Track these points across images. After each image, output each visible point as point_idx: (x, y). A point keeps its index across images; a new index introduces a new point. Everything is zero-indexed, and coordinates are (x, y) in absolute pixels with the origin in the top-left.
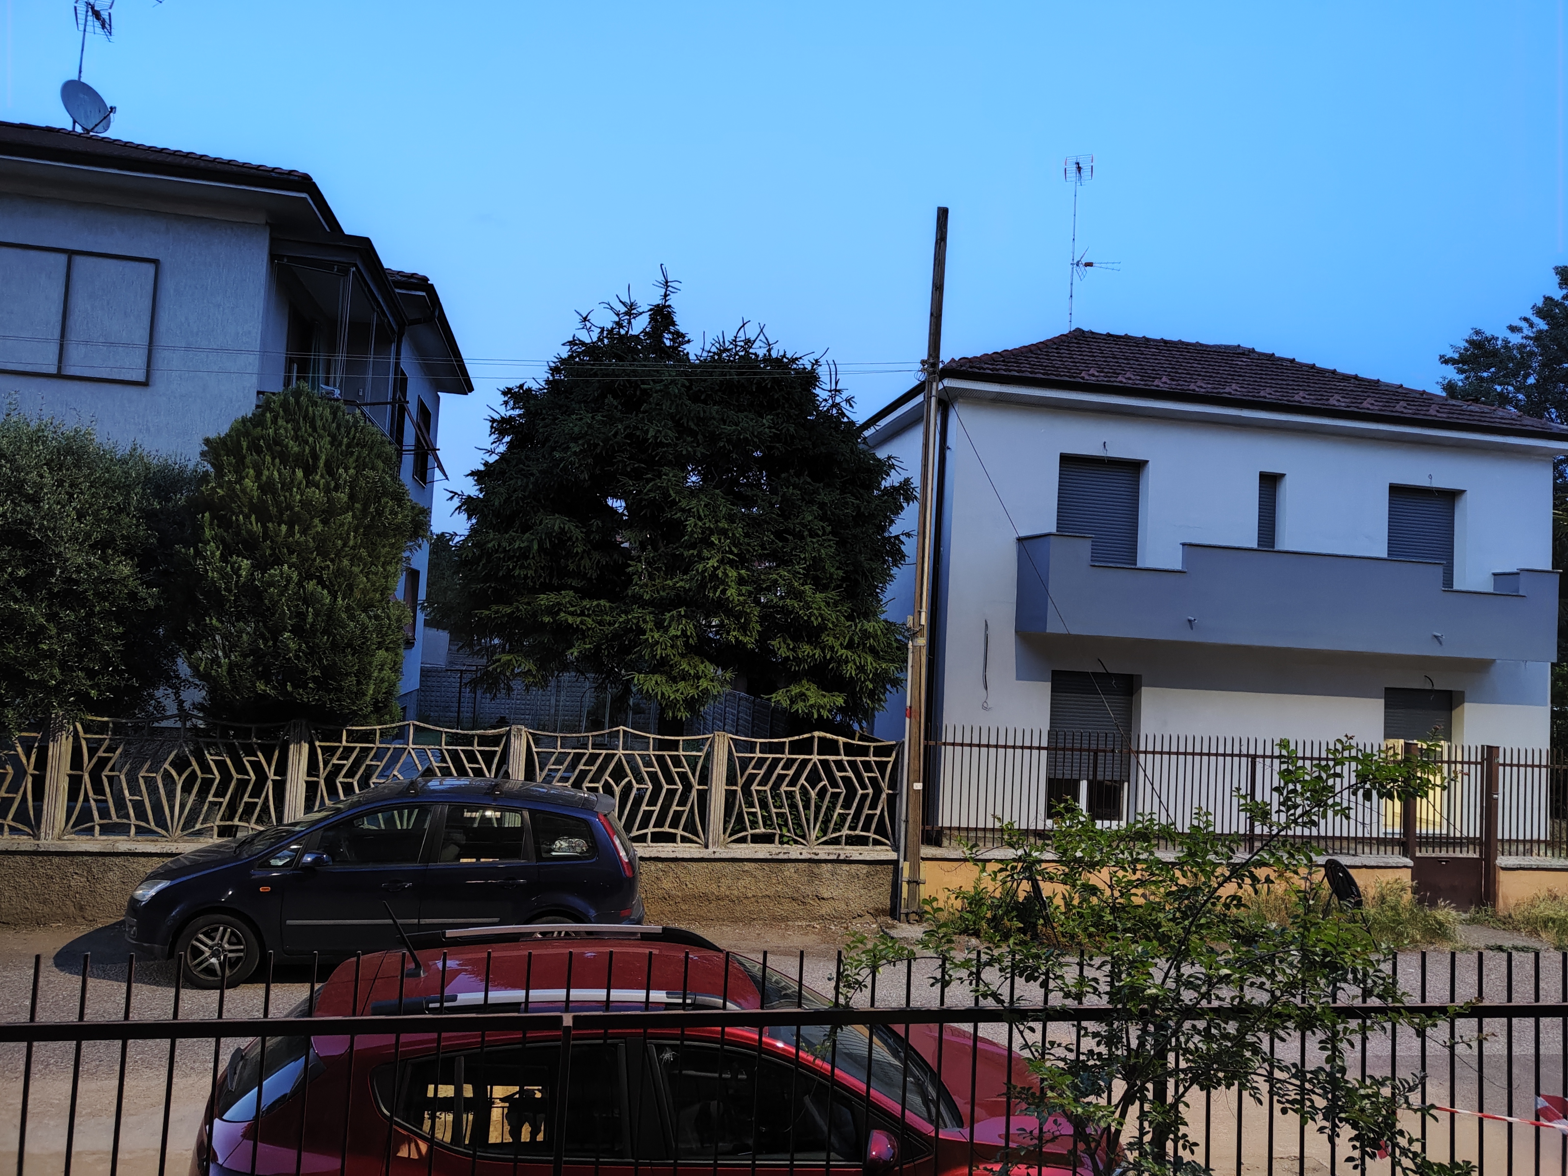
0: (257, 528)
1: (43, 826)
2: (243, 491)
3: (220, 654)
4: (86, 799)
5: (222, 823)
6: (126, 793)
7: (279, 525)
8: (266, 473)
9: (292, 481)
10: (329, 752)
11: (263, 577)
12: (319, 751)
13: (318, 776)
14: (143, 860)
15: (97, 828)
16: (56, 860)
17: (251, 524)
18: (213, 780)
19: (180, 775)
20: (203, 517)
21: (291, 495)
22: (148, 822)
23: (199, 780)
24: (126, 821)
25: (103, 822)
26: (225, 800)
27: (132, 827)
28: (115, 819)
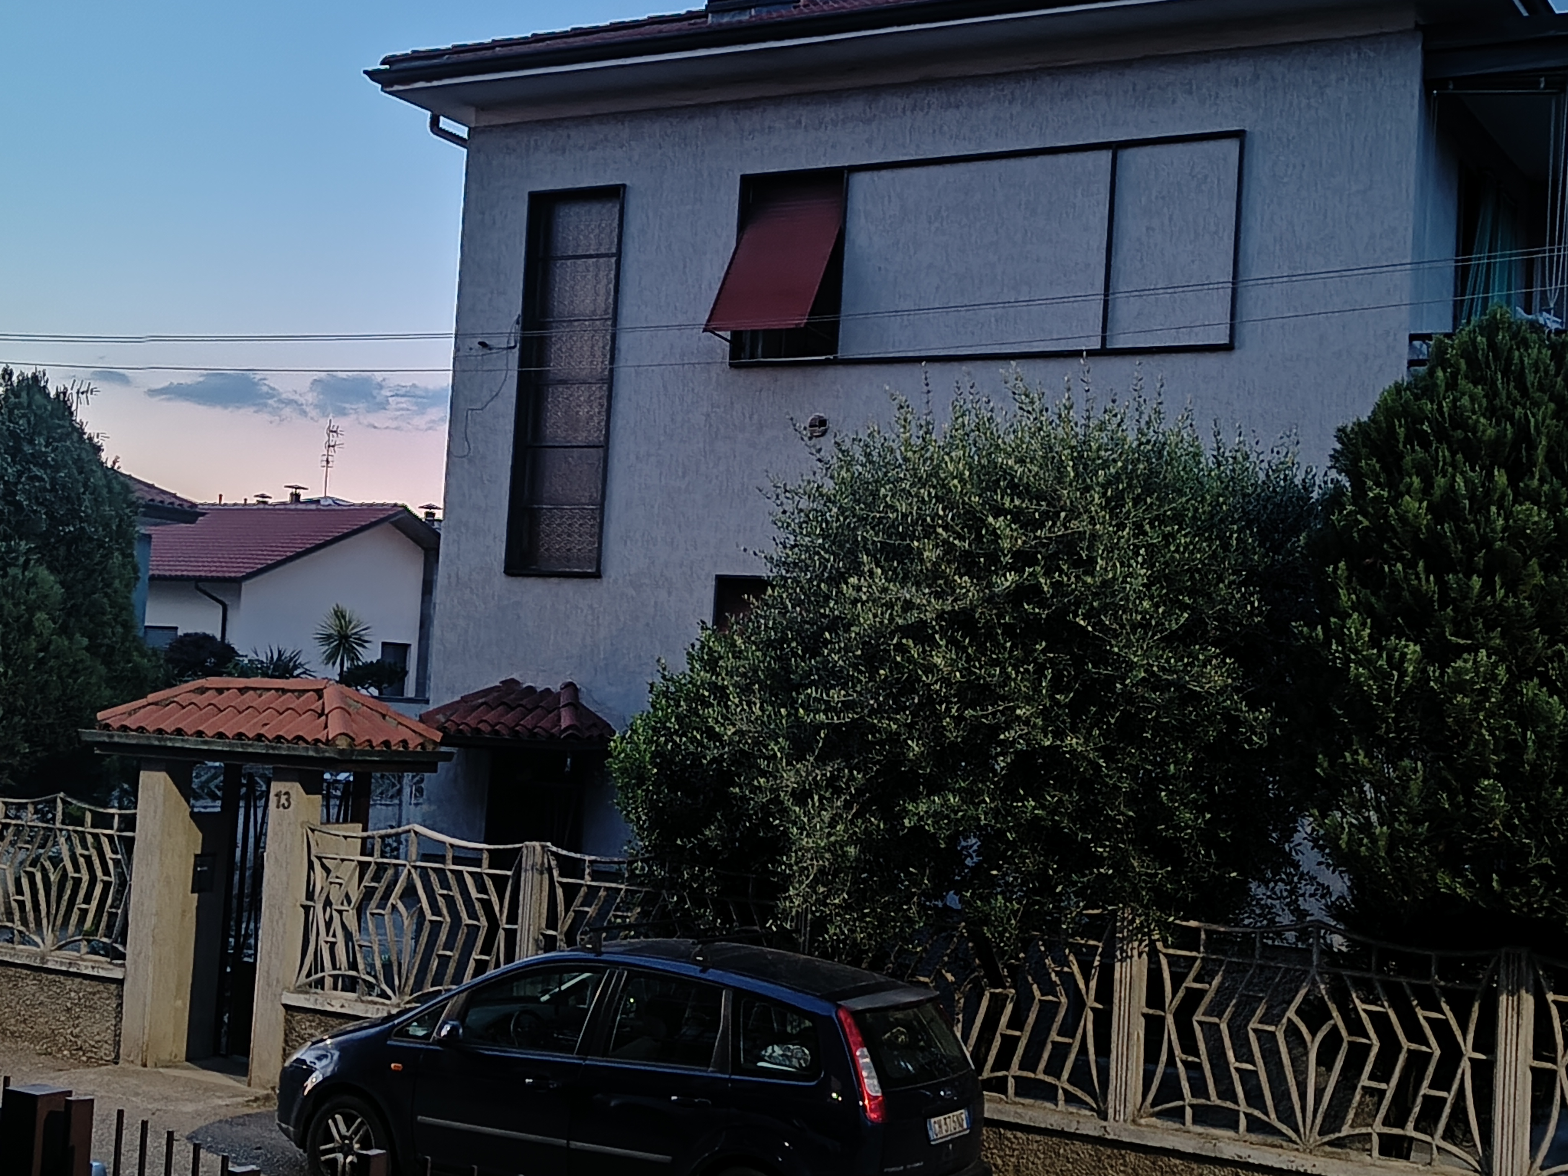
0: (1430, 585)
1: (1111, 1097)
2: (1402, 519)
3: (1374, 817)
4: (1171, 1061)
5: (1386, 1130)
6: (1230, 1055)
7: (1469, 578)
8: (1441, 481)
9: (1487, 492)
11: (1442, 675)
12: (1554, 1011)
13: (1554, 1061)
15: (1189, 1112)
16: (1131, 1157)
17: (1418, 578)
18: (1369, 1047)
19: (1314, 1034)
20: (1336, 569)
21: (1488, 519)
22: (1266, 1114)
23: (1345, 1045)
24: (1231, 1105)
25: (1195, 1101)
26: (1390, 1088)
27: (1242, 1116)
28: (1215, 1100)
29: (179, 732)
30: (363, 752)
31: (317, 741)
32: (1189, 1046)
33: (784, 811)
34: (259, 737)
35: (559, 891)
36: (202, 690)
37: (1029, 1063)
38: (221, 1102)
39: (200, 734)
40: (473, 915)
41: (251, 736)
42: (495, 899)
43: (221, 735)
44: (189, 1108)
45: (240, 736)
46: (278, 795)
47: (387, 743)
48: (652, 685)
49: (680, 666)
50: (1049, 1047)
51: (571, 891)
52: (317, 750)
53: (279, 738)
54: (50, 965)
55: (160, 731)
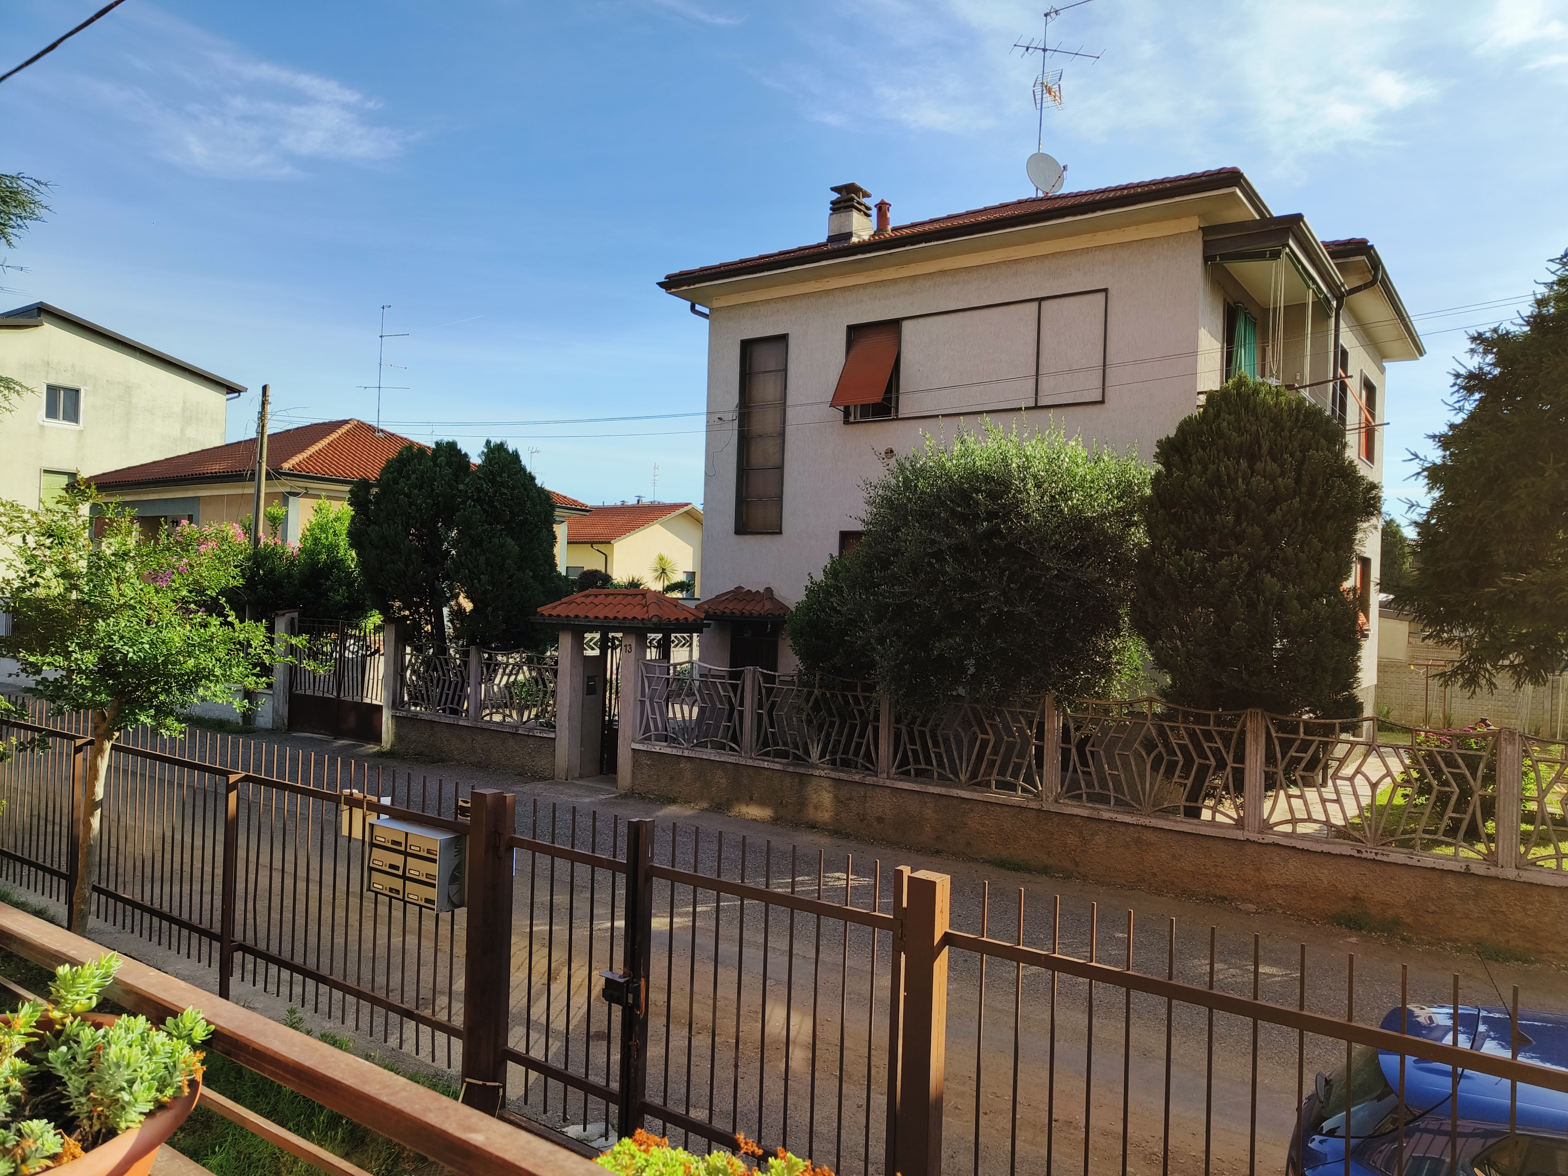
0: (1206, 521)
2: (1192, 487)
3: (1179, 643)
4: (1075, 770)
5: (1188, 804)
6: (1106, 766)
8: (1212, 467)
9: (1237, 472)
10: (1286, 744)
11: (1214, 568)
12: (1276, 742)
13: (1276, 766)
14: (1122, 829)
15: (1084, 796)
16: (1055, 819)
17: (1200, 520)
18: (1177, 762)
19: (1148, 755)
21: (1237, 486)
22: (1125, 796)
23: (1165, 761)
24: (1107, 793)
25: (1088, 791)
26: (1189, 782)
27: (1112, 798)
28: (1097, 790)
29: (577, 616)
30: (665, 624)
31: (643, 619)
32: (1084, 763)
33: (874, 649)
34: (615, 618)
35: (764, 691)
36: (587, 596)
37: (1002, 772)
38: (603, 797)
39: (587, 617)
40: (721, 703)
41: (611, 617)
42: (732, 695)
43: (597, 617)
44: (587, 800)
45: (606, 617)
46: (626, 646)
47: (677, 619)
48: (807, 586)
49: (819, 577)
50: (1012, 764)
51: (770, 691)
52: (643, 624)
53: (625, 618)
54: (520, 732)
55: (568, 616)
